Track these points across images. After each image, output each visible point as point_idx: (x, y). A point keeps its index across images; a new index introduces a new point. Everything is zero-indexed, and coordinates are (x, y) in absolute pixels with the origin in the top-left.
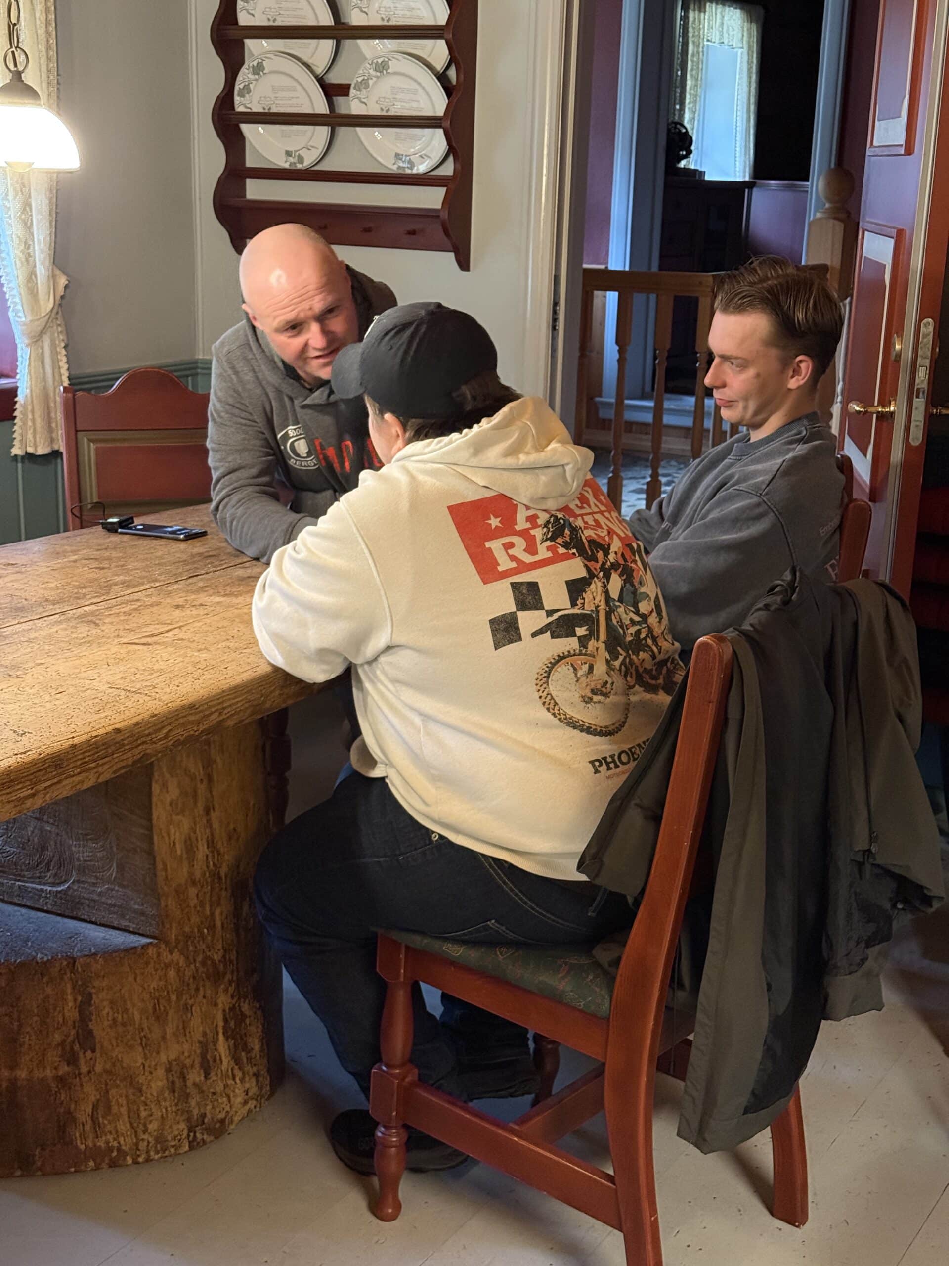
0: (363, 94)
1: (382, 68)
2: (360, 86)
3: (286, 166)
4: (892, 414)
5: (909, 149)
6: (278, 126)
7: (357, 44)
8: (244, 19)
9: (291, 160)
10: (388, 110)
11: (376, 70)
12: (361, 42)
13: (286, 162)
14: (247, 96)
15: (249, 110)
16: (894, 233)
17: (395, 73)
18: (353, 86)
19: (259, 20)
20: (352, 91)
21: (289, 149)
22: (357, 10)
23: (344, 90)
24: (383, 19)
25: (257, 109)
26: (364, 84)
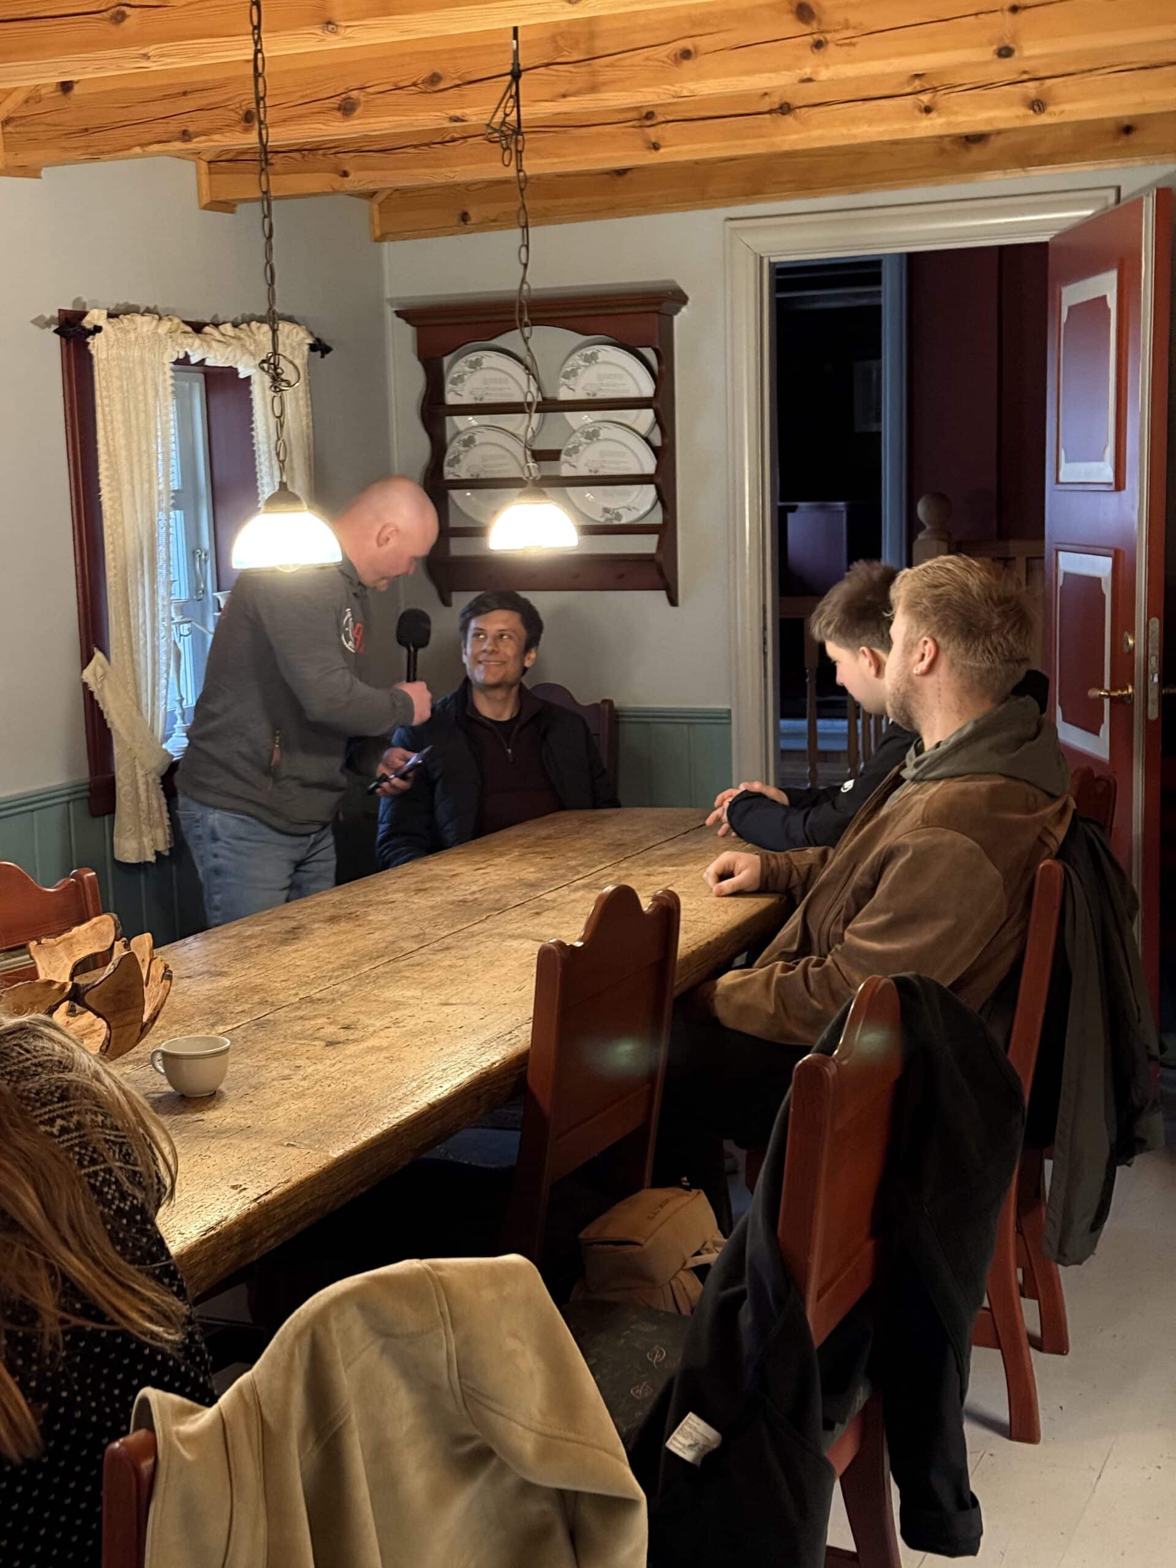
0: (573, 459)
1: (592, 436)
2: (569, 453)
4: (1129, 696)
5: (1119, 484)
6: (485, 490)
7: (564, 417)
8: (451, 399)
10: (596, 472)
11: (586, 438)
12: (567, 415)
14: (456, 465)
15: (458, 478)
16: (1112, 552)
17: (606, 440)
18: (563, 452)
19: (467, 399)
20: (563, 457)
22: (564, 388)
23: (554, 455)
24: (588, 394)
25: (465, 476)
26: (575, 450)
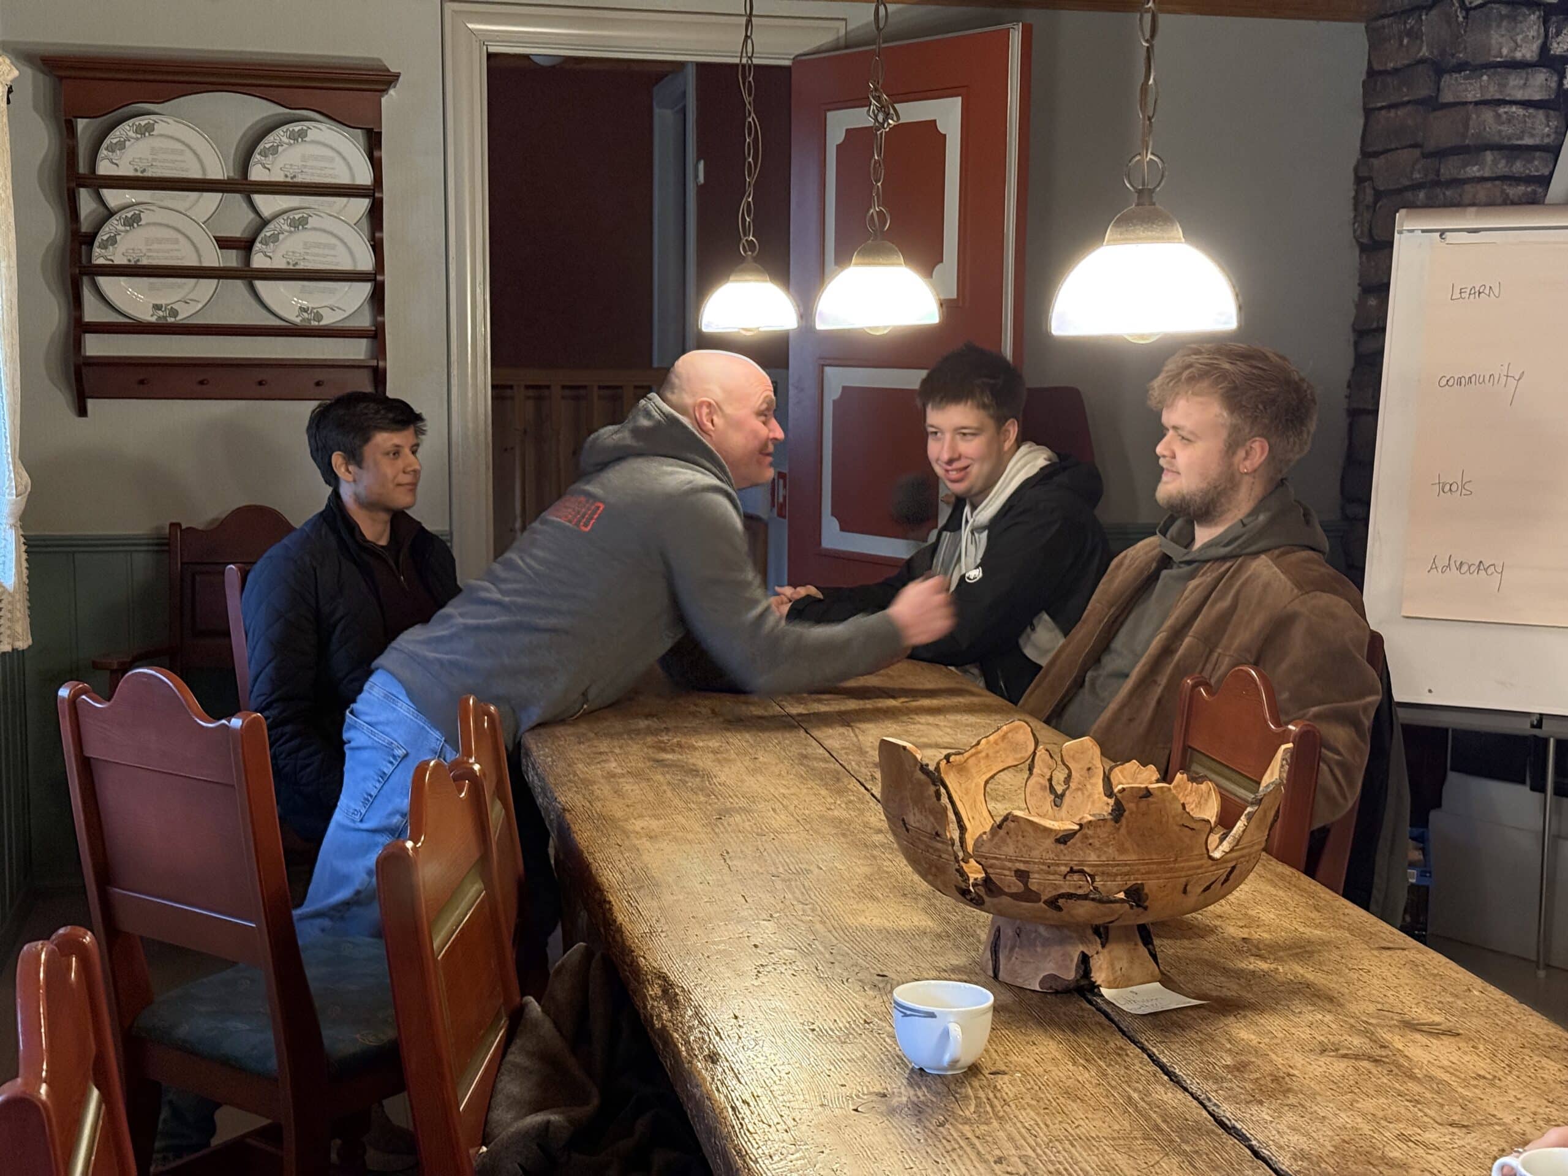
3: (153, 319)
6: (145, 279)
8: (104, 169)
9: (161, 313)
10: (296, 265)
13: (152, 316)
14: (111, 248)
15: (111, 263)
17: (315, 229)
19: (124, 170)
21: (158, 302)
25: (120, 260)
